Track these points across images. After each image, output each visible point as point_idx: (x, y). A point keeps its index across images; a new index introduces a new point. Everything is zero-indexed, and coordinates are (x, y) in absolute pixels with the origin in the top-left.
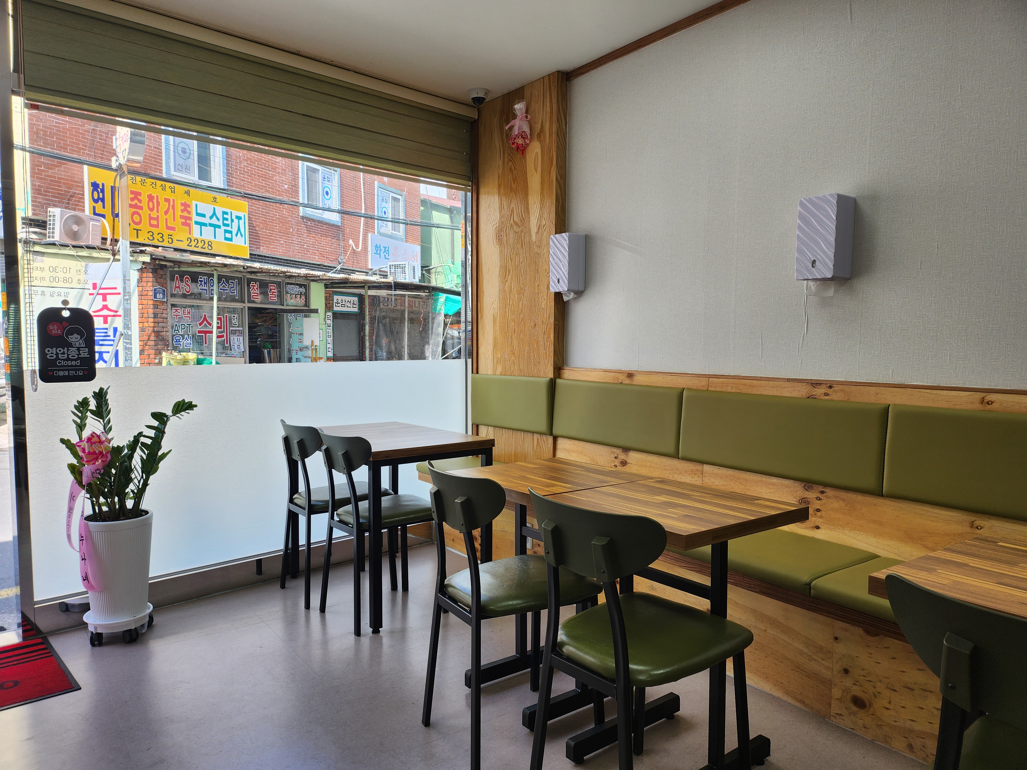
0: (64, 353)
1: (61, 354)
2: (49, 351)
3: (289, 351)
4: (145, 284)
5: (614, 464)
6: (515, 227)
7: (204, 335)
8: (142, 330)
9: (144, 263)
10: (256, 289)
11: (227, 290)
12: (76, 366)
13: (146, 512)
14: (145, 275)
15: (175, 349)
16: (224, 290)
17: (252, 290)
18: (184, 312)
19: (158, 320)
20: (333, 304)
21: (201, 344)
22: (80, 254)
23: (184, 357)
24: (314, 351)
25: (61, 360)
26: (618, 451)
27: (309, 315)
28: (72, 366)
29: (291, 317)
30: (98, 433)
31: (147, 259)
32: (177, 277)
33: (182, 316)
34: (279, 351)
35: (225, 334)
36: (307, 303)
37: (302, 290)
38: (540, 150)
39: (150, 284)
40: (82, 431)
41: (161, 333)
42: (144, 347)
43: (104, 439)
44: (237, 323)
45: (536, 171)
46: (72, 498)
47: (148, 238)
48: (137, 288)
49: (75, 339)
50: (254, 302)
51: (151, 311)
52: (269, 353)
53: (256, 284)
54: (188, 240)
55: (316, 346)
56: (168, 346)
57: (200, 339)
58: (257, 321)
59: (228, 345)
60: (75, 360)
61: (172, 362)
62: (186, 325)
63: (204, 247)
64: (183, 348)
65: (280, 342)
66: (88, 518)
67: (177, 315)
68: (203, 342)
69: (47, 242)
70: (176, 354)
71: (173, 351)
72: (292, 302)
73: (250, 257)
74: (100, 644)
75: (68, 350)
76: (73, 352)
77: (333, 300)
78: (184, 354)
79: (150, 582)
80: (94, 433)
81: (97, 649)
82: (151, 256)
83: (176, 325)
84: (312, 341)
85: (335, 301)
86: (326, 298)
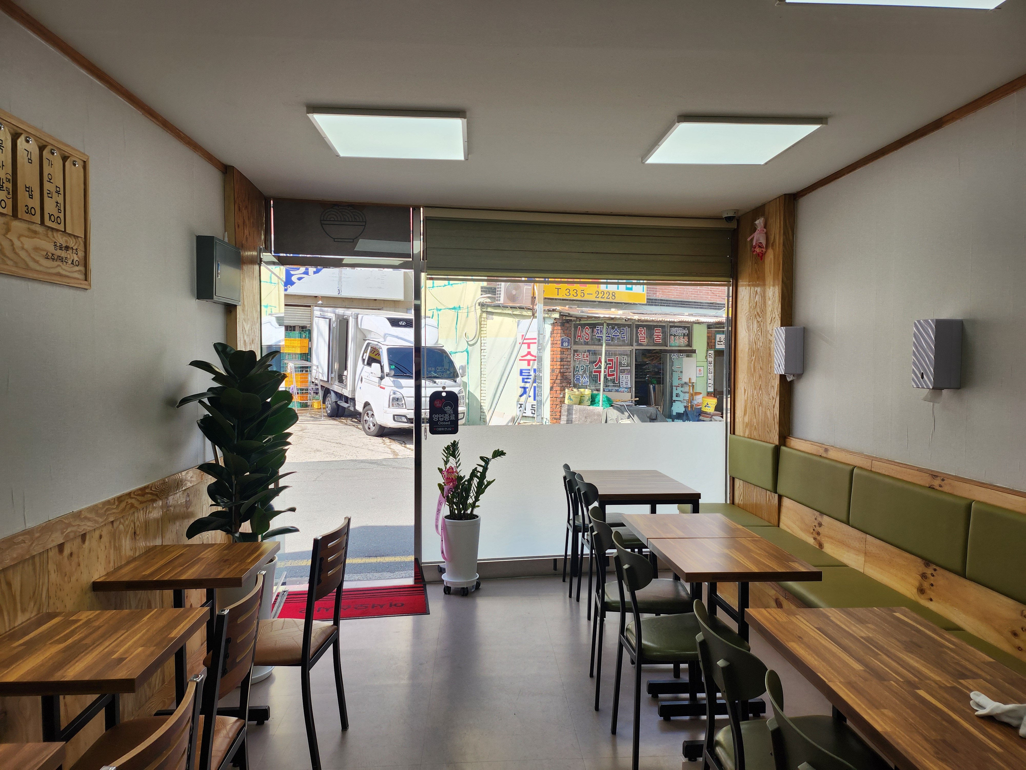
0: (442, 418)
1: (441, 418)
2: (434, 416)
3: (672, 386)
4: (555, 335)
5: (814, 525)
6: (757, 317)
7: (598, 374)
8: (553, 371)
9: (555, 319)
10: (644, 333)
11: (619, 336)
12: (448, 425)
13: (477, 517)
14: (556, 328)
15: (575, 386)
16: (616, 336)
17: (639, 335)
18: (583, 356)
19: (563, 363)
20: (715, 343)
21: (596, 382)
22: (515, 313)
23: (581, 392)
24: (691, 388)
25: (441, 421)
26: (817, 513)
27: (691, 355)
28: (446, 425)
29: (674, 356)
30: (453, 466)
31: (557, 316)
32: (579, 328)
33: (582, 359)
34: (663, 386)
35: (615, 373)
36: (690, 344)
37: (686, 332)
38: (773, 256)
39: (559, 335)
40: (446, 465)
41: (565, 374)
42: (553, 385)
43: (455, 471)
44: (626, 364)
45: (771, 273)
46: (440, 504)
47: (566, 294)
48: (550, 338)
49: (448, 409)
50: (641, 345)
51: (559, 356)
52: (654, 388)
53: (643, 329)
54: (596, 293)
55: (693, 383)
56: (570, 384)
57: (596, 377)
58: (646, 360)
59: (618, 382)
60: (448, 421)
61: (572, 397)
62: (585, 367)
63: (608, 297)
64: (582, 385)
65: (663, 378)
66: (447, 517)
67: (578, 359)
68: (597, 380)
69: (495, 304)
70: (575, 390)
71: (573, 388)
72: (678, 342)
73: (647, 302)
74: (449, 593)
75: (444, 415)
76: (447, 417)
77: (715, 339)
78: (582, 390)
79: (478, 562)
80: (451, 466)
81: (447, 595)
82: (560, 313)
83: (577, 366)
84: (690, 379)
85: (718, 339)
86: (709, 338)
